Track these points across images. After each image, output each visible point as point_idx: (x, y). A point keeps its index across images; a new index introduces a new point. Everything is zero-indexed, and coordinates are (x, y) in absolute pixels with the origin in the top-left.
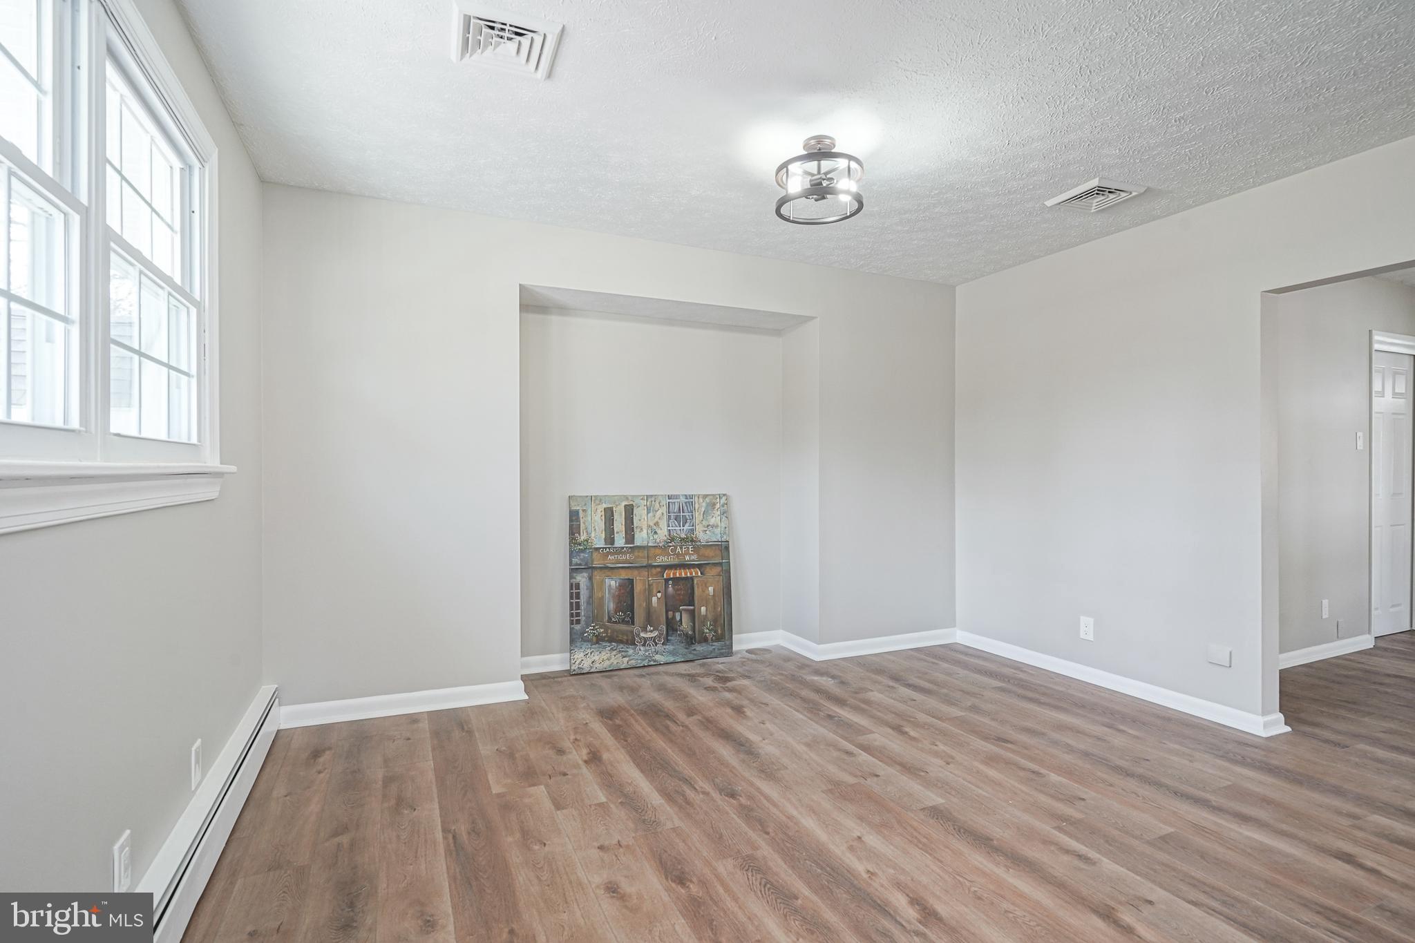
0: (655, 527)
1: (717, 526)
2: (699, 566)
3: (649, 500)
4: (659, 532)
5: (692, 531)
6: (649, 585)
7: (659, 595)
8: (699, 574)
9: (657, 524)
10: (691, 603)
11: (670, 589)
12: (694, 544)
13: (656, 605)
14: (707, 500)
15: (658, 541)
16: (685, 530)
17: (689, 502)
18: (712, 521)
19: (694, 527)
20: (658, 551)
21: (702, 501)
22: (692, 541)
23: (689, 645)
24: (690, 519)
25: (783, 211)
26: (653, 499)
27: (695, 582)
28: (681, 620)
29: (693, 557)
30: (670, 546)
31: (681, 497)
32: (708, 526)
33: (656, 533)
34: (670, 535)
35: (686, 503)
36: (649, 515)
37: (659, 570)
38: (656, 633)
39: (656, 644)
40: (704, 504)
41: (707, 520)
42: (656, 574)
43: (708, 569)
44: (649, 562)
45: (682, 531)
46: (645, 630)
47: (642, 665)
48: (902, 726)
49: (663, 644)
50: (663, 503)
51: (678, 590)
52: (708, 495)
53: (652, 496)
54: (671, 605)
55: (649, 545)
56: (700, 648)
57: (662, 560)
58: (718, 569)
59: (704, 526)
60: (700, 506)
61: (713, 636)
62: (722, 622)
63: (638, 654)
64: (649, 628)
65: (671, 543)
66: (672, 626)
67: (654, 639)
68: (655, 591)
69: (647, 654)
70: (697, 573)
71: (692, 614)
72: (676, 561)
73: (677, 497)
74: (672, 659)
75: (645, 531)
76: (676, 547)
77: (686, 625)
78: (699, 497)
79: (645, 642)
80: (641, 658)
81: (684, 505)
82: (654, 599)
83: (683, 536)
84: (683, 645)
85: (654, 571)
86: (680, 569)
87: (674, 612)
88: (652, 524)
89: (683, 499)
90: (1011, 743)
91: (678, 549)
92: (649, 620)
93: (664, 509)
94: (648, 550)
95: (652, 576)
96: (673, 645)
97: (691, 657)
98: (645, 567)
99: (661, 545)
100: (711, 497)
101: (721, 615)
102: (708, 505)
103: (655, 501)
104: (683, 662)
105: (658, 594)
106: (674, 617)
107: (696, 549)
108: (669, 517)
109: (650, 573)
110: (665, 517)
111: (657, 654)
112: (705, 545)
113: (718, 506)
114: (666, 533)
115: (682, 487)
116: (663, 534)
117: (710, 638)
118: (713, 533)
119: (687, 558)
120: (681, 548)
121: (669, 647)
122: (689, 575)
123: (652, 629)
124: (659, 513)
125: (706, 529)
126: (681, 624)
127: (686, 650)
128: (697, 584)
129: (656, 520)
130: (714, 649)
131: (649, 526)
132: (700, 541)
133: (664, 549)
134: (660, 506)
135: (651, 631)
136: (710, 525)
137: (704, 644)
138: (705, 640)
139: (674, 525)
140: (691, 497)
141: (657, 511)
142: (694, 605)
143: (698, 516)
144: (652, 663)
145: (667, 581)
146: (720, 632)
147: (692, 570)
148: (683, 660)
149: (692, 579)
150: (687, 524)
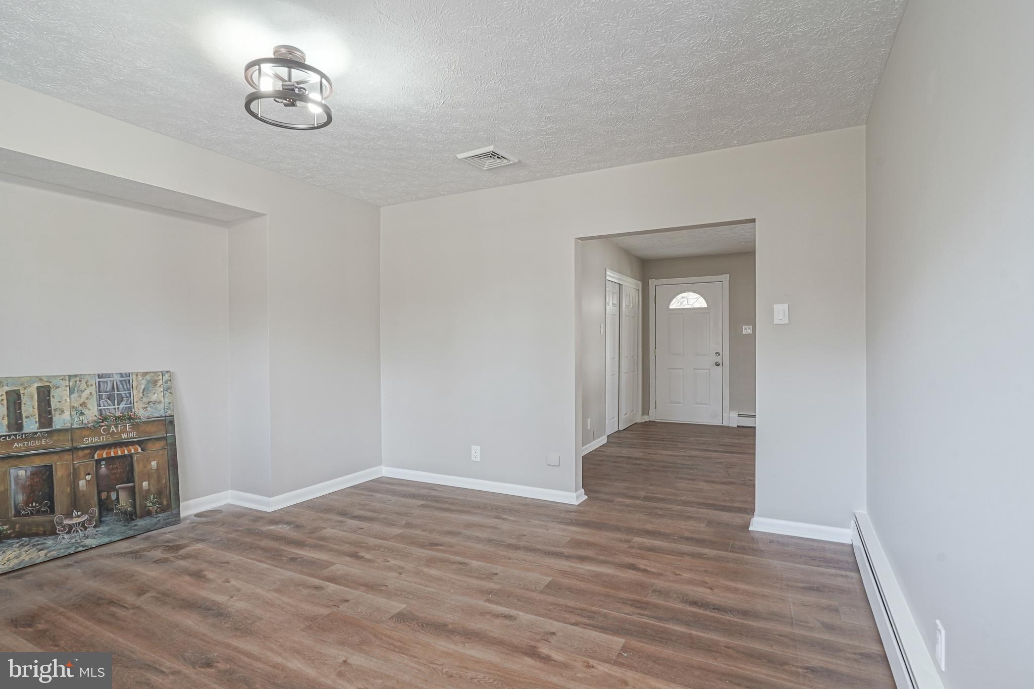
0: (81, 408)
1: (160, 402)
2: (139, 443)
3: (73, 380)
4: (86, 412)
5: (130, 409)
6: (75, 469)
7: (88, 477)
8: (140, 450)
9: (83, 404)
10: (131, 479)
11: (103, 469)
12: (132, 421)
13: (85, 488)
14: (148, 377)
15: (85, 421)
16: (120, 409)
17: (125, 380)
18: (154, 398)
19: (132, 405)
20: (88, 433)
21: (141, 378)
22: (130, 418)
23: (128, 523)
24: (127, 397)
25: (253, 106)
26: (78, 379)
27: (135, 458)
28: (118, 498)
29: (131, 435)
30: (102, 426)
31: (115, 375)
32: (149, 403)
33: (82, 414)
34: (101, 415)
35: (121, 381)
36: (72, 396)
37: (87, 451)
38: (85, 517)
39: (86, 528)
40: (144, 382)
41: (147, 397)
42: (85, 456)
43: (150, 444)
44: (75, 445)
45: (117, 409)
46: (69, 515)
47: (66, 554)
48: (357, 552)
49: (95, 527)
50: (92, 382)
51: (113, 469)
52: (148, 373)
53: (76, 376)
54: (103, 485)
55: (74, 426)
56: (141, 523)
57: (90, 441)
58: (162, 444)
59: (144, 403)
60: (138, 385)
61: (158, 507)
62: (168, 493)
63: (63, 542)
64: (75, 513)
65: (102, 422)
66: (105, 507)
67: (83, 525)
68: (82, 474)
69: (73, 541)
70: (136, 450)
71: (132, 492)
72: (111, 440)
73: (109, 376)
74: (107, 540)
75: (67, 413)
76: (109, 427)
77: (124, 501)
78: (137, 375)
79: (70, 529)
80: (64, 546)
81: (119, 383)
82: (82, 483)
83: (118, 414)
84: (120, 523)
85: (81, 453)
86: (115, 448)
87: (108, 492)
88: (76, 405)
89: (117, 378)
90: (441, 545)
91: (113, 428)
92: (76, 503)
93: (93, 389)
94: (71, 433)
95: (80, 458)
96: (107, 525)
97: (131, 533)
98: (68, 450)
99: (89, 425)
100: (153, 374)
101: (166, 486)
102: (148, 382)
103: (80, 381)
104: (121, 540)
105: (87, 477)
106: (109, 497)
107: (136, 426)
108: (100, 397)
109: (74, 456)
110: (95, 396)
111: (87, 538)
112: (144, 421)
113: (160, 382)
114: (96, 413)
115: (115, 366)
116: (91, 414)
117: (154, 511)
118: (156, 409)
119: (124, 436)
120: (116, 427)
121: (103, 529)
122: (126, 452)
123: (79, 513)
124: (87, 392)
125: (147, 406)
126: (118, 502)
127: (125, 528)
128: (137, 460)
129: (83, 400)
130: (159, 520)
131: (73, 408)
132: (139, 418)
133: (93, 429)
134: (88, 386)
135: (79, 516)
136: (151, 401)
137: (147, 518)
138: (149, 513)
139: (106, 404)
140: (128, 375)
141: (82, 391)
142: (133, 482)
143: (136, 394)
144: (81, 549)
145: (98, 462)
146: (165, 503)
147: (131, 447)
148: (121, 538)
149: (131, 456)
150: (124, 403)
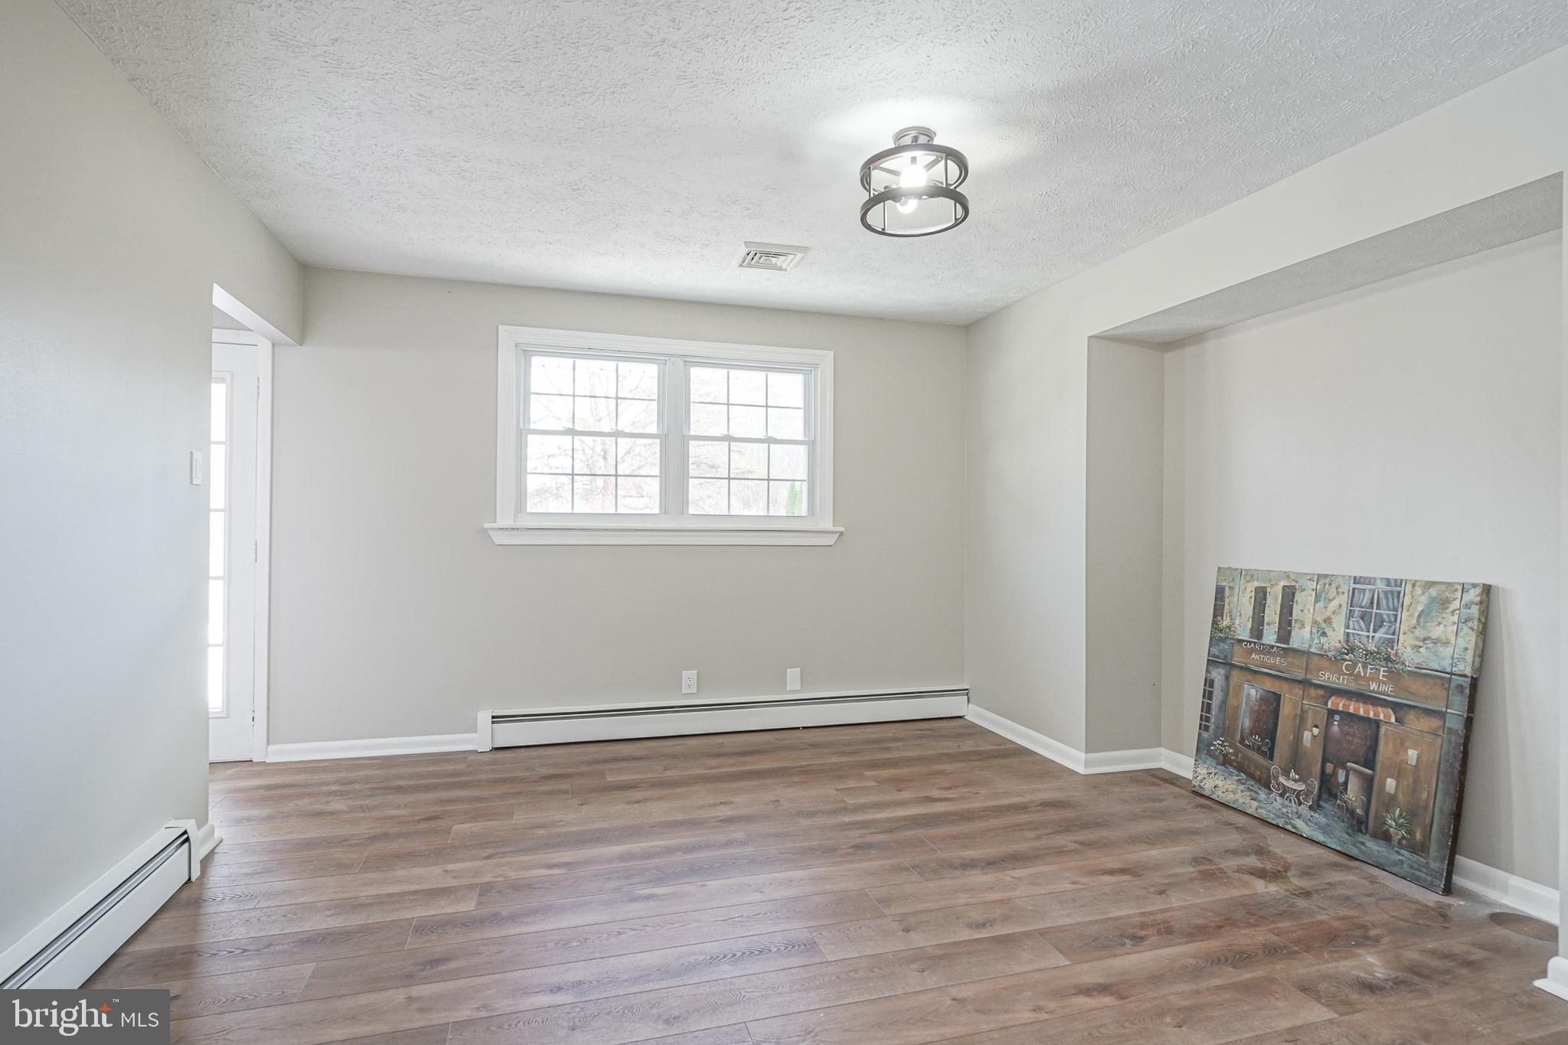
0: (1324, 626)
1: (1447, 643)
2: (1396, 707)
3: (1321, 582)
4: (1329, 632)
5: (1391, 643)
6: (1302, 711)
7: (1316, 731)
8: (1393, 720)
9: (1328, 620)
10: (1370, 762)
11: (1335, 728)
12: (1390, 665)
13: (1309, 745)
14: (1433, 592)
15: (1326, 647)
16: (1376, 639)
17: (1392, 592)
18: (1437, 632)
19: (1396, 637)
20: (1324, 663)
21: (1420, 592)
22: (1388, 659)
23: (1353, 831)
24: (1390, 622)
26: (1327, 581)
27: (1383, 730)
28: (1346, 783)
29: (1384, 688)
30: (1346, 660)
31: (1379, 582)
32: (1425, 639)
33: (1324, 634)
34: (1347, 641)
35: (1386, 593)
36: (1318, 605)
37: (1321, 692)
38: (1303, 787)
39: (1300, 804)
40: (1424, 599)
41: (1424, 628)
42: (1316, 698)
43: (1411, 717)
44: (1308, 676)
45: (1372, 639)
46: (1286, 774)
47: (1274, 822)
49: (1311, 808)
50: (1344, 588)
51: (1348, 734)
52: (1436, 583)
53: (1326, 576)
54: (1331, 754)
55: (1313, 650)
56: (1373, 846)
57: (1327, 678)
58: (1434, 723)
59: (1417, 638)
60: (1416, 602)
61: (1403, 837)
62: (1428, 820)
63: (1271, 805)
64: (1292, 774)
65: (1347, 654)
66: (1328, 789)
67: (1298, 794)
68: (1310, 723)
69: (1284, 810)
70: (1387, 716)
71: (1368, 784)
72: (1353, 686)
73: (1370, 581)
74: (1321, 838)
75: (1308, 628)
76: (1355, 664)
77: (1353, 793)
78: (1414, 585)
79: (1284, 792)
80: (1274, 811)
81: (1382, 596)
82: (1307, 735)
83: (1372, 647)
84: (1342, 824)
85: (1313, 692)
86: (1358, 701)
87: (1335, 766)
88: (1320, 619)
89: (1381, 586)
91: (1359, 668)
92: (1295, 762)
93: (1344, 599)
94: (1308, 659)
95: (1310, 698)
96: (1326, 816)
97: (1354, 851)
98: (1300, 682)
99: (1330, 654)
100: (1444, 587)
101: (1426, 807)
102: (1432, 600)
103: (1330, 584)
104: (1338, 851)
105: (1314, 729)
106: (1334, 774)
107: (1394, 676)
108: (1351, 614)
109: (1305, 693)
110: (1344, 611)
111: (1299, 817)
112: (1410, 671)
113: (1456, 605)
114: (1342, 637)
115: (1381, 567)
116: (1335, 638)
117: (1396, 838)
118: (1436, 654)
119: (1373, 686)
120: (1365, 667)
121: (1317, 816)
122: (1371, 715)
123: (1297, 777)
124: (1334, 604)
125: (1420, 644)
126: (1346, 789)
127: (1347, 837)
128: (1385, 735)
129: (1328, 613)
130: (1401, 862)
131: (1315, 622)
132: (1403, 664)
133: (1335, 660)
134: (1338, 593)
135: (1296, 781)
136: (1429, 638)
137: (1382, 843)
138: (1386, 837)
139: (1357, 627)
140: (1399, 583)
141: (1331, 600)
142: (1372, 768)
143: (1407, 619)
144: (1289, 827)
145: (1332, 713)
146: (1418, 836)
147: (1380, 709)
148: (1339, 848)
149: (1377, 724)
150: (1383, 630)
